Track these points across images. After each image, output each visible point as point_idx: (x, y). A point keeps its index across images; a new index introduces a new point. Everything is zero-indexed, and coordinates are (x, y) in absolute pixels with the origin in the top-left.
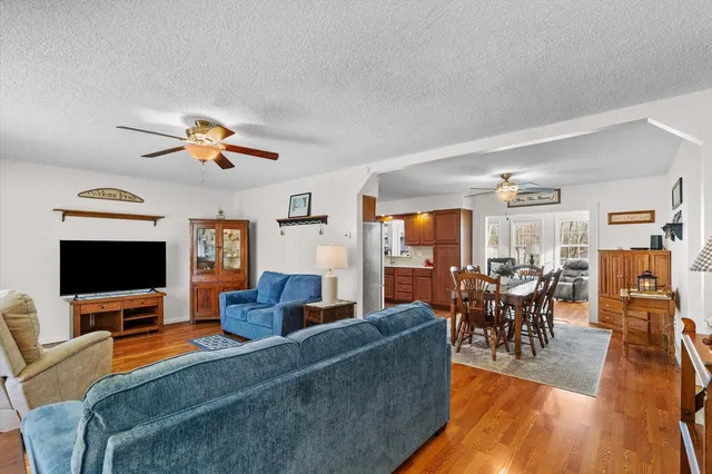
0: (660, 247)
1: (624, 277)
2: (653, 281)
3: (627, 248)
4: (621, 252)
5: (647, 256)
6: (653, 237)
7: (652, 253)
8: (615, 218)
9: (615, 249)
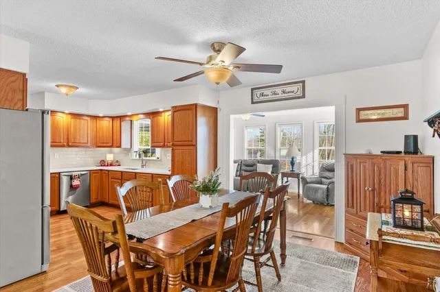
0: (416, 151)
1: (373, 190)
2: (418, 208)
3: (377, 151)
4: (370, 156)
5: (402, 163)
6: (407, 137)
7: (409, 158)
8: (363, 115)
9: (363, 152)
